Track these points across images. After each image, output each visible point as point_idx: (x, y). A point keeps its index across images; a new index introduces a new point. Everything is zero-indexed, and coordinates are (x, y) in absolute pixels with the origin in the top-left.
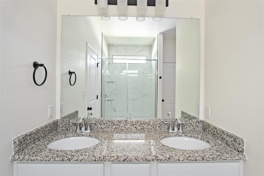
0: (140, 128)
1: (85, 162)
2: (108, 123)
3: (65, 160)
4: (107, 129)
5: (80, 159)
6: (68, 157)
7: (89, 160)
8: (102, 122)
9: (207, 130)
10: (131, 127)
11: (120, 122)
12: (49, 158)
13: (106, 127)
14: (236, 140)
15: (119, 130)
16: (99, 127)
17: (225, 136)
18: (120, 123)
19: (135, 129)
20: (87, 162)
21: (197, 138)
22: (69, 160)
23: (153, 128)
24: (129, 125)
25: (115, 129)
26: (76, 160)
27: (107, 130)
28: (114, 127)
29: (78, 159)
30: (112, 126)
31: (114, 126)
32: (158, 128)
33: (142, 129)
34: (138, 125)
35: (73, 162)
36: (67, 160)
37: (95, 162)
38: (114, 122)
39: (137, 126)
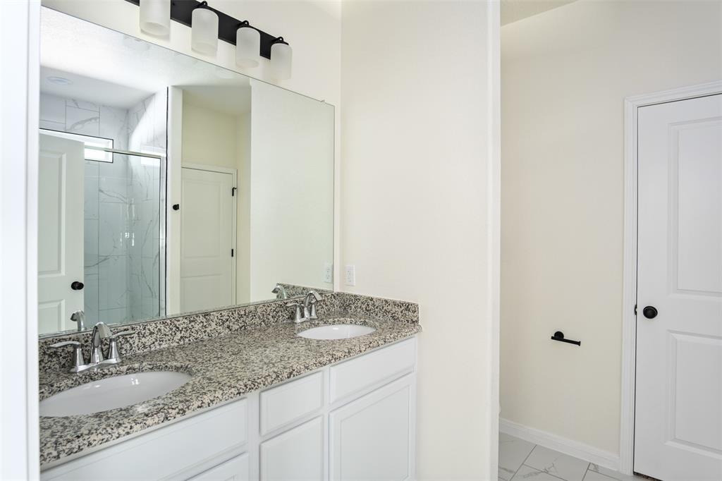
0: (238, 327)
1: (219, 404)
2: (163, 328)
3: (171, 415)
4: (160, 345)
5: (207, 401)
6: (177, 407)
7: (226, 396)
8: (144, 329)
9: (353, 307)
10: (219, 328)
11: (193, 321)
12: (126, 427)
13: (157, 341)
14: (410, 306)
15: (189, 340)
16: (136, 345)
17: (390, 307)
18: (193, 323)
19: (227, 330)
20: (223, 402)
21: (343, 323)
22: (181, 412)
23: (264, 321)
24: (213, 325)
25: (180, 340)
26: (199, 407)
27: (158, 347)
28: (179, 335)
29: (203, 403)
30: (173, 334)
31: (178, 333)
32: (272, 319)
33: (241, 328)
34: (233, 320)
35: (194, 413)
36: (178, 413)
37: (241, 397)
38: (177, 323)
39: (231, 324)
